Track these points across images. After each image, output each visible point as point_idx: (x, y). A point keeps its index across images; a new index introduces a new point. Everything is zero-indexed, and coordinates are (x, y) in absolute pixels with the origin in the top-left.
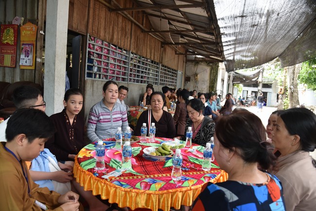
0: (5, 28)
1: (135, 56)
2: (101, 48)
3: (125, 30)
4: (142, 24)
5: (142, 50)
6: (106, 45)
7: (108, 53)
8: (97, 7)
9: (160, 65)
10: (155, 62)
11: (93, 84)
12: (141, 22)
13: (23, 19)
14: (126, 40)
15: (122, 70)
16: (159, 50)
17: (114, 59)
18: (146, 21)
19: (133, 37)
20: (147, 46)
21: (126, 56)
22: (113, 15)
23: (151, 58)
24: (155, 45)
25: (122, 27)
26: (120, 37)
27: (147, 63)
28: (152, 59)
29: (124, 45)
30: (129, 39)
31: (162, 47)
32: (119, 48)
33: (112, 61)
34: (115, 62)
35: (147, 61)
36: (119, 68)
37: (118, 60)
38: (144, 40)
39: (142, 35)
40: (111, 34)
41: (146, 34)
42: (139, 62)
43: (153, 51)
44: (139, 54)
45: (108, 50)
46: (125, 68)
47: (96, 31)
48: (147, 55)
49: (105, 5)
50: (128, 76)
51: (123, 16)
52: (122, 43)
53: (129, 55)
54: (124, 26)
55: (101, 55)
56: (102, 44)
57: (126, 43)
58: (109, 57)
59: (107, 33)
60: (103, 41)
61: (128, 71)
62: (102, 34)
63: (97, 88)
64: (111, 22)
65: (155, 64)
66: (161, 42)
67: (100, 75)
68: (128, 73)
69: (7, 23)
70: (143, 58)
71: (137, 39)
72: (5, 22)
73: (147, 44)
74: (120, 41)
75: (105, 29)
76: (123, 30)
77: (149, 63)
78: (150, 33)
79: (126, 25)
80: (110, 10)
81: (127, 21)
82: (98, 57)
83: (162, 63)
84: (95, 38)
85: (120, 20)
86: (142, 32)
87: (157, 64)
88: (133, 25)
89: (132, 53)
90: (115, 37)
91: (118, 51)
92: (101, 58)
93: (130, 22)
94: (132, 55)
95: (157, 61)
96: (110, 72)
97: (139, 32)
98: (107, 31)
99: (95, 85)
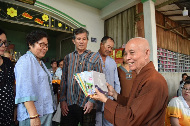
0: (118, 51)
1: (180, 55)
2: (163, 53)
3: (174, 40)
4: (182, 34)
5: (184, 50)
6: (165, 51)
7: (166, 56)
8: (159, 30)
12: (181, 32)
14: (175, 46)
15: (174, 65)
17: (169, 59)
18: (184, 31)
19: (178, 43)
20: (186, 47)
21: (175, 56)
22: (167, 33)
25: (172, 39)
26: (171, 45)
27: (187, 58)
29: (174, 49)
30: (176, 45)
32: (172, 52)
33: (168, 60)
34: (170, 60)
35: (187, 57)
36: (172, 63)
37: (172, 59)
38: (184, 44)
39: (183, 41)
40: (167, 44)
41: (185, 40)
42: (183, 58)
44: (183, 53)
45: (166, 54)
46: (175, 63)
47: (160, 44)
48: (187, 53)
49: (162, 28)
50: (178, 68)
51: (172, 32)
53: (178, 55)
54: (173, 38)
55: (163, 57)
56: (163, 51)
57: (175, 47)
58: (166, 58)
59: (165, 44)
60: (163, 49)
61: (178, 65)
62: (163, 45)
64: (166, 37)
67: (163, 69)
68: (178, 66)
69: (118, 48)
70: (185, 55)
71: (181, 44)
72: (117, 48)
73: (186, 46)
74: (172, 47)
75: (164, 41)
76: (173, 40)
77: (189, 58)
78: (188, 39)
80: (165, 30)
81: (174, 34)
82: (161, 59)
84: (159, 48)
85: (171, 35)
86: (183, 39)
88: (178, 36)
89: (179, 53)
90: (169, 45)
91: (171, 53)
92: (163, 59)
93: (176, 35)
94: (179, 54)
96: (168, 66)
97: (181, 39)
98: (165, 42)
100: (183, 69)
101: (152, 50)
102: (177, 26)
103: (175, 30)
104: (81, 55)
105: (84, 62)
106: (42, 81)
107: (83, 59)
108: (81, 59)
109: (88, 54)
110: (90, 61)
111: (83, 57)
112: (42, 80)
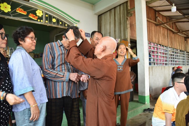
1: (171, 49)
2: (154, 47)
3: (165, 35)
4: (173, 29)
5: (174, 45)
6: (156, 45)
7: (157, 50)
8: (150, 25)
9: (186, 52)
10: (182, 51)
11: (152, 69)
12: (172, 27)
13: (120, 39)
14: (166, 40)
15: (165, 59)
16: (184, 42)
17: (160, 53)
18: (175, 26)
19: (169, 38)
20: (177, 41)
21: (166, 50)
22: (158, 27)
23: (179, 48)
24: (181, 40)
25: (163, 33)
26: (162, 39)
27: (177, 52)
28: (181, 49)
29: (165, 44)
30: (167, 40)
31: (185, 40)
32: (163, 46)
33: (159, 54)
34: (161, 54)
35: (177, 51)
36: (163, 57)
37: (163, 53)
38: (175, 38)
39: (173, 36)
40: (158, 38)
41: (176, 34)
42: (173, 52)
43: (180, 44)
44: (173, 47)
45: (157, 48)
46: (166, 57)
47: (151, 38)
48: (177, 47)
49: (154, 23)
50: (168, 62)
51: (163, 27)
52: (164, 42)
53: (168, 49)
54: (164, 33)
55: (154, 51)
56: (154, 45)
57: (166, 42)
58: (158, 52)
59: (156, 38)
60: (154, 43)
61: (168, 59)
62: (154, 40)
63: (154, 71)
64: (157, 32)
65: (182, 52)
66: (185, 37)
67: (154, 63)
68: (168, 60)
70: (175, 49)
71: (171, 38)
73: (176, 40)
74: (162, 42)
75: (155, 36)
76: (164, 35)
77: (179, 52)
78: (178, 34)
79: (164, 32)
80: (156, 25)
81: (165, 29)
82: (152, 53)
83: (186, 50)
84: (150, 42)
85: (162, 29)
86: (173, 33)
87: (184, 51)
88: (168, 30)
89: (169, 48)
90: (160, 40)
91: (162, 48)
92: (154, 53)
93: (166, 30)
94: (169, 49)
95: (183, 50)
96: (159, 60)
97: (172, 34)
98: (156, 37)
99: (153, 69)
100: (173, 63)
101: (143, 45)
102: (168, 21)
103: (165, 25)
112: (36, 73)
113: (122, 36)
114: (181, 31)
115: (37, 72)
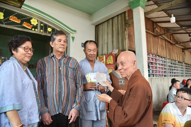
0: (109, 56)
1: (169, 60)
2: (152, 59)
3: (163, 46)
4: (171, 40)
5: (173, 56)
6: (154, 57)
7: (156, 61)
8: (148, 36)
9: (184, 63)
10: (180, 62)
11: (151, 81)
12: (169, 38)
13: (117, 50)
14: (164, 52)
15: (164, 70)
16: (182, 54)
17: (159, 64)
18: (172, 37)
19: (167, 49)
20: (175, 53)
21: (165, 61)
22: (156, 39)
23: (178, 60)
24: (179, 51)
25: (161, 45)
26: (161, 51)
27: (176, 64)
28: (179, 60)
29: (163, 55)
30: (165, 51)
31: (183, 52)
32: (161, 57)
33: (158, 66)
34: (160, 66)
35: (176, 62)
36: (162, 69)
37: (161, 64)
38: (173, 50)
39: (171, 47)
40: (156, 49)
41: (173, 45)
42: (172, 63)
43: (178, 55)
44: (171, 58)
45: (156, 59)
46: (165, 68)
47: (150, 49)
48: (175, 58)
49: (152, 34)
51: (161, 38)
52: (162, 54)
53: (167, 60)
54: (162, 44)
55: (153, 63)
56: (153, 56)
57: (164, 53)
58: (156, 63)
59: (154, 49)
60: (153, 54)
61: (167, 70)
62: (152, 51)
63: (154, 83)
64: (155, 43)
65: (180, 63)
66: (182, 49)
67: (153, 75)
68: (167, 72)
69: (109, 54)
70: (174, 60)
71: (169, 50)
74: (161, 53)
75: (153, 47)
76: (162, 46)
77: (177, 63)
78: (176, 45)
79: (163, 43)
80: (155, 36)
81: (163, 40)
82: (151, 64)
83: (184, 62)
84: (149, 54)
85: (160, 41)
86: (171, 45)
87: (182, 63)
88: (166, 42)
89: (168, 59)
90: (159, 51)
91: (161, 59)
92: (153, 65)
93: (164, 41)
94: (168, 60)
95: (181, 61)
96: (158, 72)
97: (169, 45)
98: (155, 48)
99: (153, 81)
100: (172, 74)
101: (143, 56)
102: (165, 33)
103: (163, 36)
104: (60, 59)
105: (64, 67)
106: (26, 88)
107: (62, 63)
108: (60, 64)
109: (66, 59)
110: (70, 65)
111: (62, 62)
113: (120, 47)
114: (178, 42)
115: (27, 86)
